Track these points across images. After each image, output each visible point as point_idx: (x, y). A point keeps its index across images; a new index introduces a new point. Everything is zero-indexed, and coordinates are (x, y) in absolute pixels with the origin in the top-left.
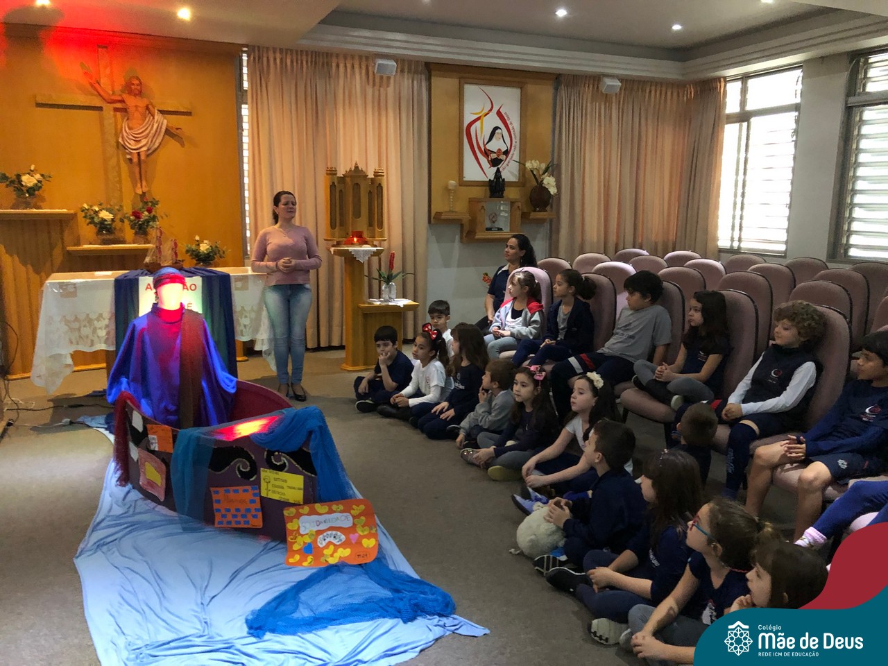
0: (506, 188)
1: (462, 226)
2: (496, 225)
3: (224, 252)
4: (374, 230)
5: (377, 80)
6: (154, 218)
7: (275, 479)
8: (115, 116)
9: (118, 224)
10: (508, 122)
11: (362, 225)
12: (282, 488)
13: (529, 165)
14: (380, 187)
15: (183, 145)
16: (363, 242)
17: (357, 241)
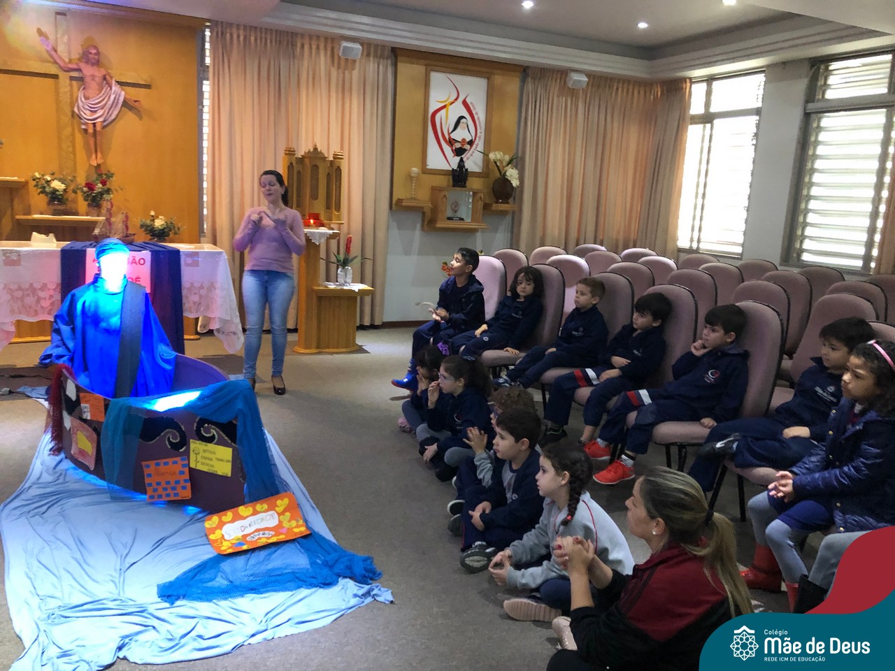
0: (468, 178)
1: (424, 213)
2: (459, 214)
3: (179, 229)
4: (331, 213)
5: (343, 63)
6: (108, 191)
7: (204, 451)
8: (71, 86)
9: (71, 196)
10: (474, 112)
11: (319, 207)
12: (211, 459)
13: (492, 156)
14: (339, 170)
15: (141, 118)
16: (320, 224)
17: (314, 223)
